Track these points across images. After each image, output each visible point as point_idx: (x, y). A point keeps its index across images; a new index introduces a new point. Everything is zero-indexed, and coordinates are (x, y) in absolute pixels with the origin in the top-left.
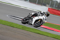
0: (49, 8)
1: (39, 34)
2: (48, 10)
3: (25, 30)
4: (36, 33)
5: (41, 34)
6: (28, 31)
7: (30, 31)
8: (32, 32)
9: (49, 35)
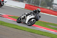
0: (26, 4)
1: (17, 29)
2: (26, 6)
3: (4, 25)
4: (14, 28)
5: (19, 29)
6: (6, 26)
7: (8, 27)
8: (10, 27)
9: (27, 30)
